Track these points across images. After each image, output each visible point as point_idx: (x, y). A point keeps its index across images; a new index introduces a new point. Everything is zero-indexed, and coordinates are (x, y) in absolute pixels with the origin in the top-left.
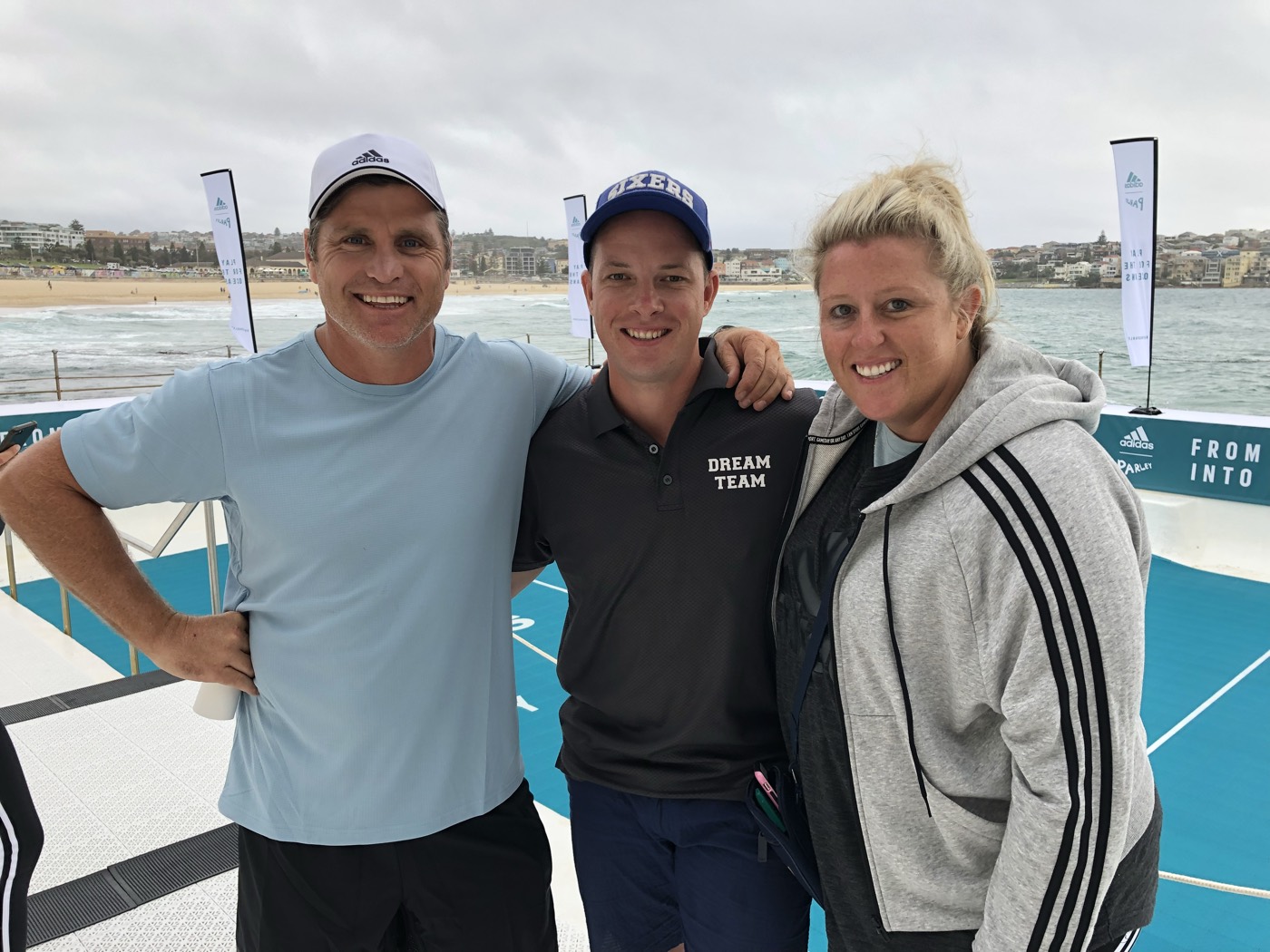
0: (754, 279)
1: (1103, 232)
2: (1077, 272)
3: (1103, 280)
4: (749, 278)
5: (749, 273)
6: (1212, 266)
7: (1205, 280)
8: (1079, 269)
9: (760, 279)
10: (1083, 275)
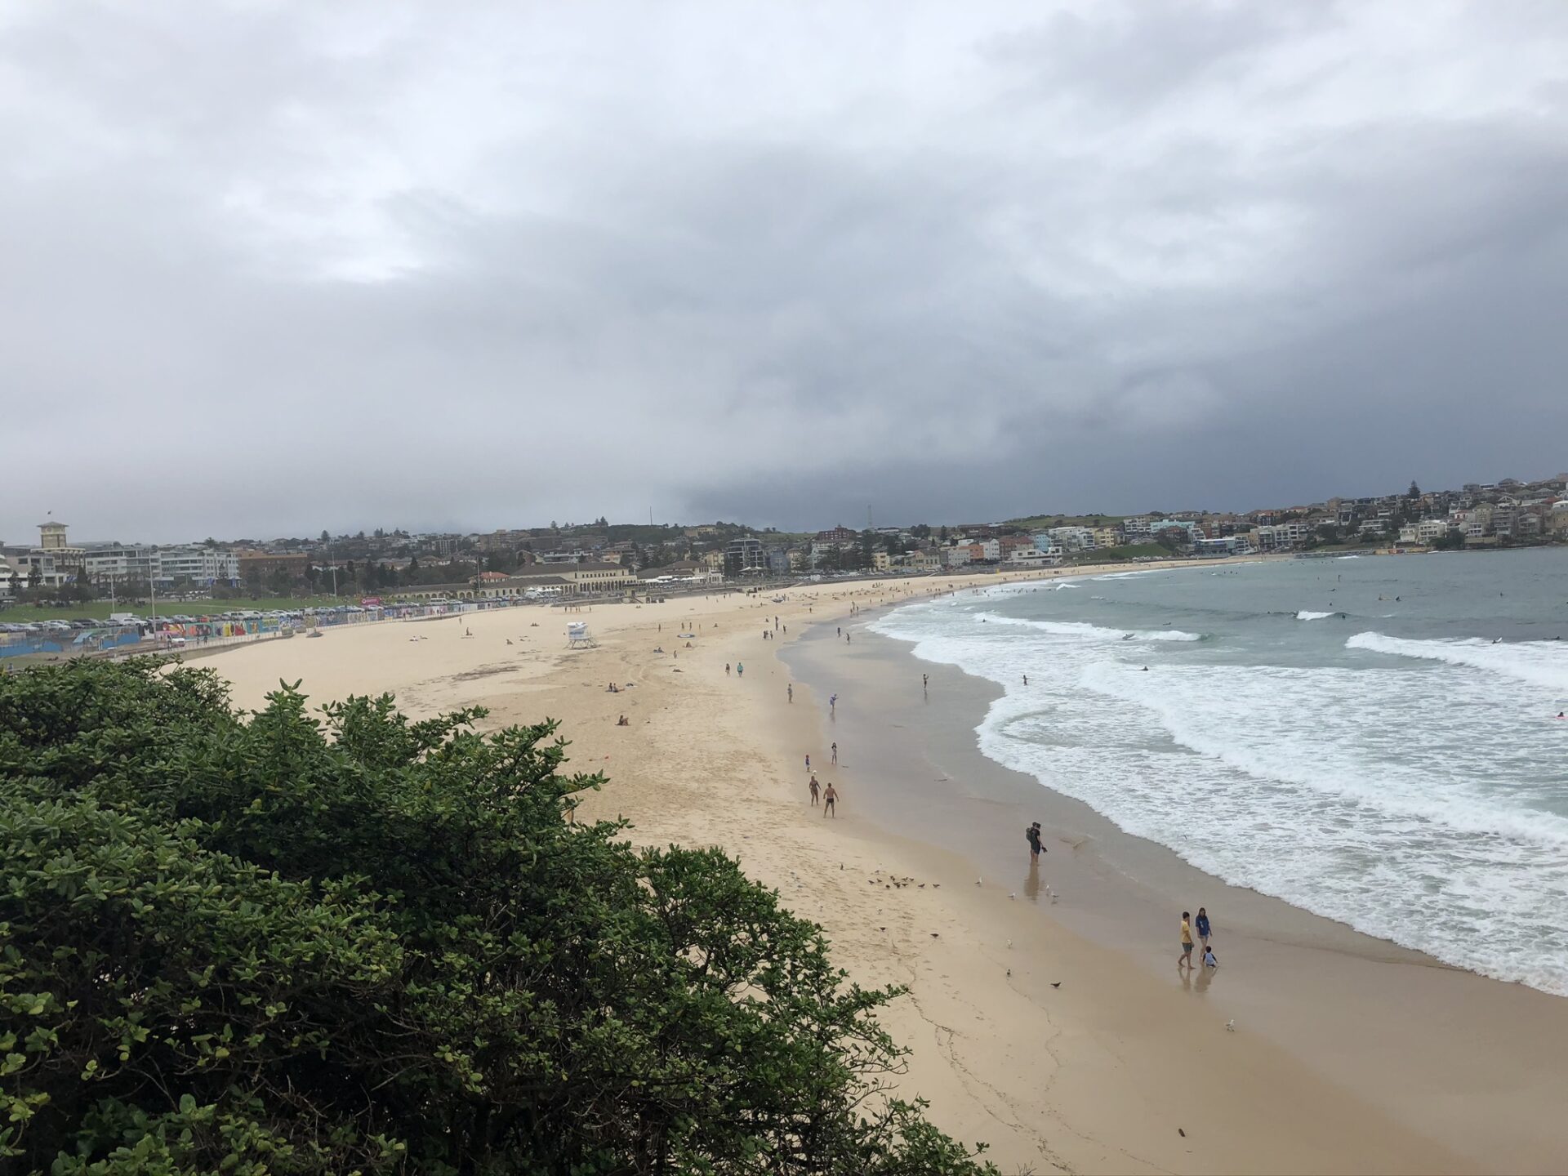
0: (1031, 562)
1: (1414, 483)
2: (1430, 533)
3: (1468, 541)
4: (1026, 561)
5: (1025, 555)
8: (1433, 529)
9: (1039, 562)
10: (1438, 535)
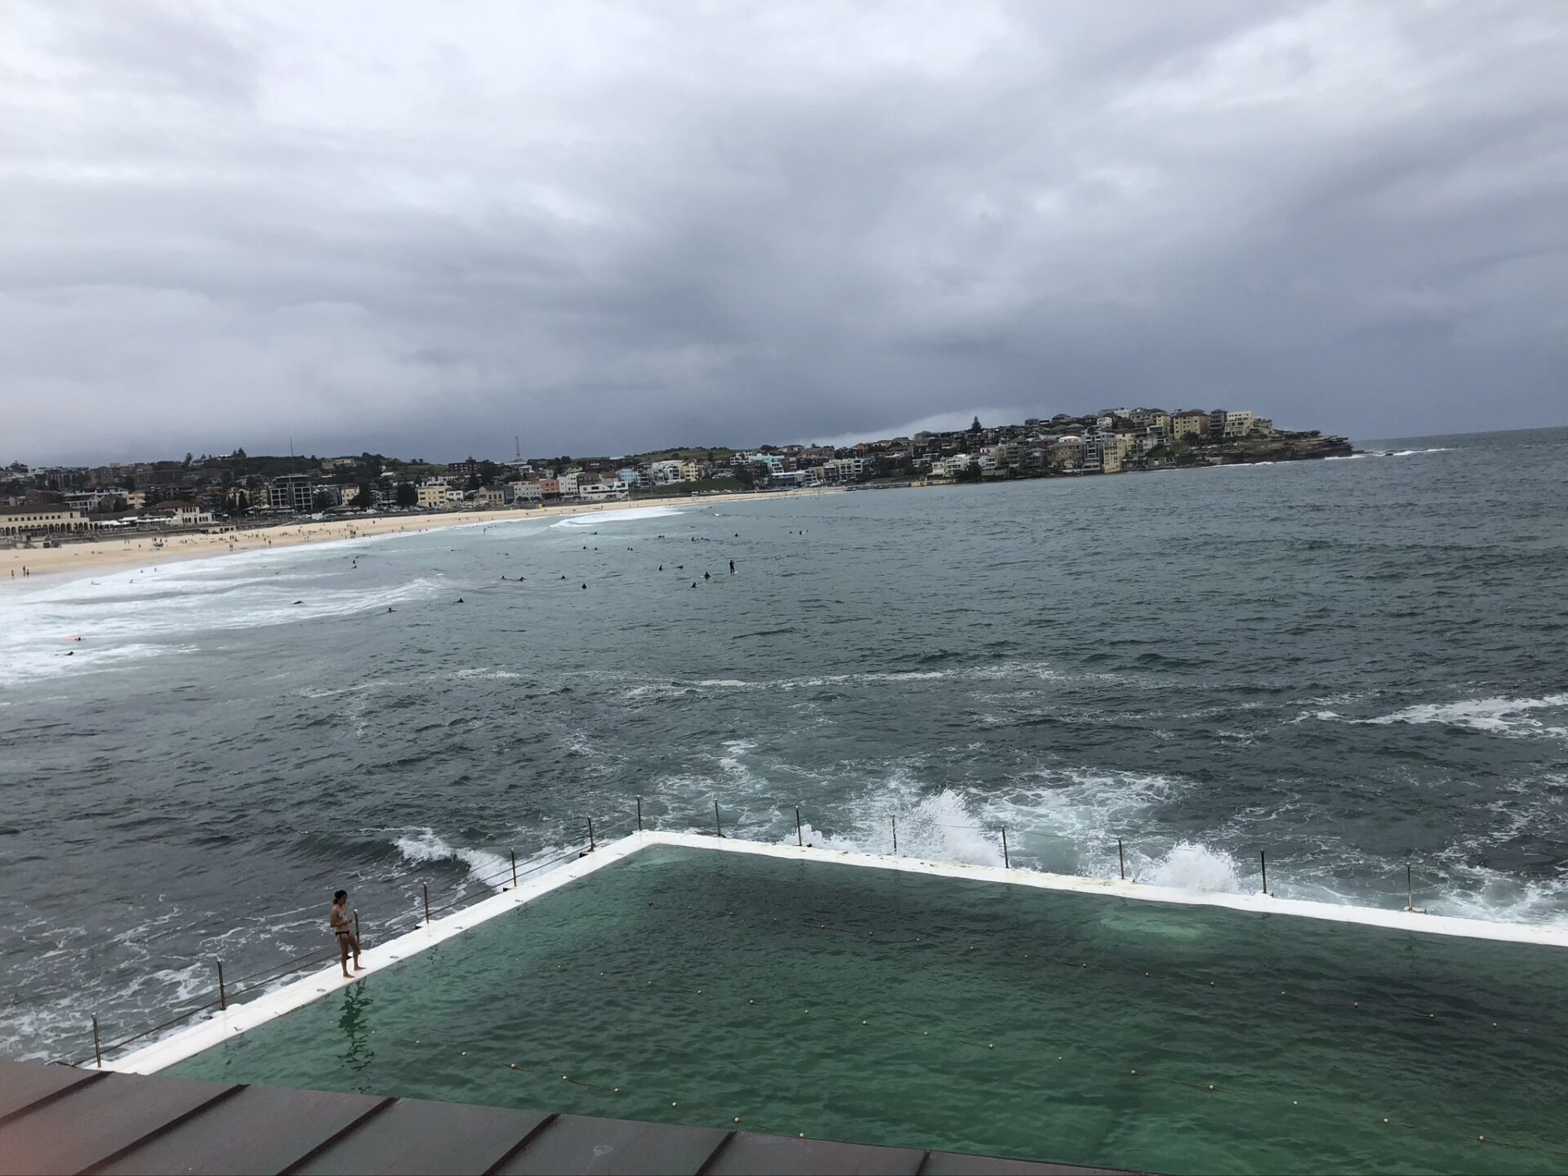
0: (595, 497)
1: (976, 418)
3: (984, 474)
4: (590, 495)
5: (589, 490)
6: (1091, 451)
7: (1087, 467)
9: (604, 496)
